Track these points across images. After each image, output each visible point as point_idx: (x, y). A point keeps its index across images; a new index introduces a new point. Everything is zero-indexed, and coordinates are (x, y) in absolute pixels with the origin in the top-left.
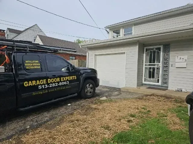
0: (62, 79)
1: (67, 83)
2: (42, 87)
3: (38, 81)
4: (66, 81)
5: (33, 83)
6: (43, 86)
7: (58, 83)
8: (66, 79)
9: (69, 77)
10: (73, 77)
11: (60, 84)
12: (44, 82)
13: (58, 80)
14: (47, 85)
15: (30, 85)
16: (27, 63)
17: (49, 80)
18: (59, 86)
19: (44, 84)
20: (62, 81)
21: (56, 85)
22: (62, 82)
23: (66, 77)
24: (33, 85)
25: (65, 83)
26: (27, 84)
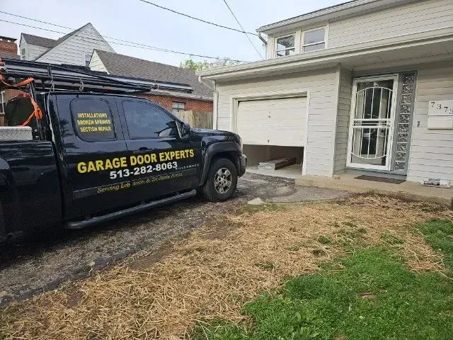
0: (161, 157)
1: (173, 165)
2: (118, 175)
3: (108, 161)
4: (172, 161)
5: (98, 166)
6: (120, 172)
7: (154, 165)
8: (172, 156)
9: (176, 152)
10: (185, 153)
11: (158, 168)
12: (123, 162)
13: (153, 157)
14: (128, 170)
15: (92, 171)
16: (82, 119)
17: (133, 160)
18: (155, 173)
19: (121, 168)
20: (161, 160)
21: (149, 171)
22: (161, 163)
23: (171, 153)
24: (98, 169)
25: (169, 166)
26: (85, 168)
